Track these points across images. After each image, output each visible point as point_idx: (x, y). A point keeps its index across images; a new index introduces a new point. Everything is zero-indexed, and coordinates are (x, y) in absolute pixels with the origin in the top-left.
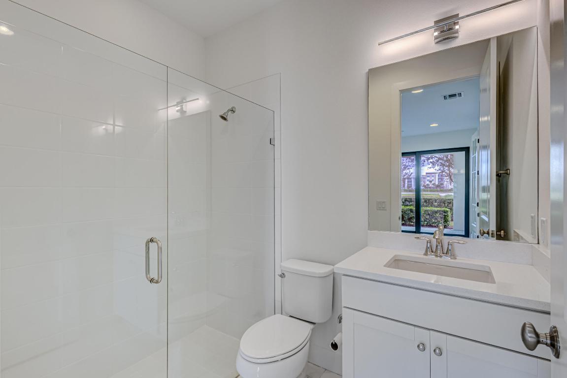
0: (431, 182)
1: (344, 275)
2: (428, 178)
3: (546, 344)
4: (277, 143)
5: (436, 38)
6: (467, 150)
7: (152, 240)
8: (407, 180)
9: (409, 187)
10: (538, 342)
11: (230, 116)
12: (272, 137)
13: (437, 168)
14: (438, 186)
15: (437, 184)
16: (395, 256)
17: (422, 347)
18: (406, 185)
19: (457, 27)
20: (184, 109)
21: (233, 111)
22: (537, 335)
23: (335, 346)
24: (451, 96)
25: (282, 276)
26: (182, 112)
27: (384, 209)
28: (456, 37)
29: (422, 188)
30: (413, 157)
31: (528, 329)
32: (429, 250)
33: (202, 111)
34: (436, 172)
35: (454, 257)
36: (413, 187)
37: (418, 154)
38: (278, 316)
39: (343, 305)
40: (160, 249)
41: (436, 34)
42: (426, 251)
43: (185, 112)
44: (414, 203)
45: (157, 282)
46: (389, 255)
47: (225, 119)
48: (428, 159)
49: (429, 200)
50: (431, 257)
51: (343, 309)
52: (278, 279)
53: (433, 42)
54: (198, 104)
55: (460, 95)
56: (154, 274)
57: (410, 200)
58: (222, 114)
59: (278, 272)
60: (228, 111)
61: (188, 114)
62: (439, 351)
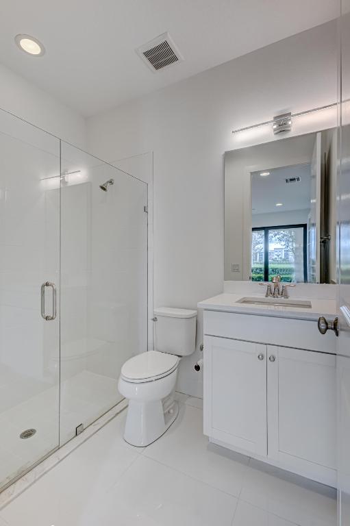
0: (278, 256)
1: (206, 310)
2: (276, 253)
3: (332, 329)
4: (149, 210)
5: (275, 130)
6: (305, 226)
7: (47, 284)
8: (258, 254)
9: (260, 260)
10: (327, 328)
11: (109, 187)
12: (146, 206)
13: (283, 243)
14: (284, 260)
15: (283, 257)
16: (244, 298)
17: (261, 357)
18: (258, 258)
19: (290, 123)
20: (66, 180)
21: (111, 182)
22: (326, 324)
23: (197, 368)
24: (291, 180)
25: (155, 319)
26: (63, 182)
27: (238, 271)
28: (289, 130)
29: (270, 261)
30: (263, 232)
31: (321, 321)
32: (270, 293)
33: (84, 182)
34: (281, 247)
35: (287, 297)
36: (263, 261)
37: (266, 229)
38: (151, 352)
39: (205, 333)
40: (54, 291)
41: (275, 127)
42: (267, 294)
43: (67, 182)
44: (263, 272)
45: (52, 319)
46: (240, 297)
47: (104, 189)
48: (276, 235)
49: (276, 269)
50: (270, 298)
51: (205, 336)
52: (151, 322)
53: (273, 133)
54: (78, 176)
55: (298, 179)
56: (49, 313)
57: (261, 270)
58: (102, 184)
59: (151, 317)
60: (108, 182)
61: (69, 185)
62: (273, 359)
